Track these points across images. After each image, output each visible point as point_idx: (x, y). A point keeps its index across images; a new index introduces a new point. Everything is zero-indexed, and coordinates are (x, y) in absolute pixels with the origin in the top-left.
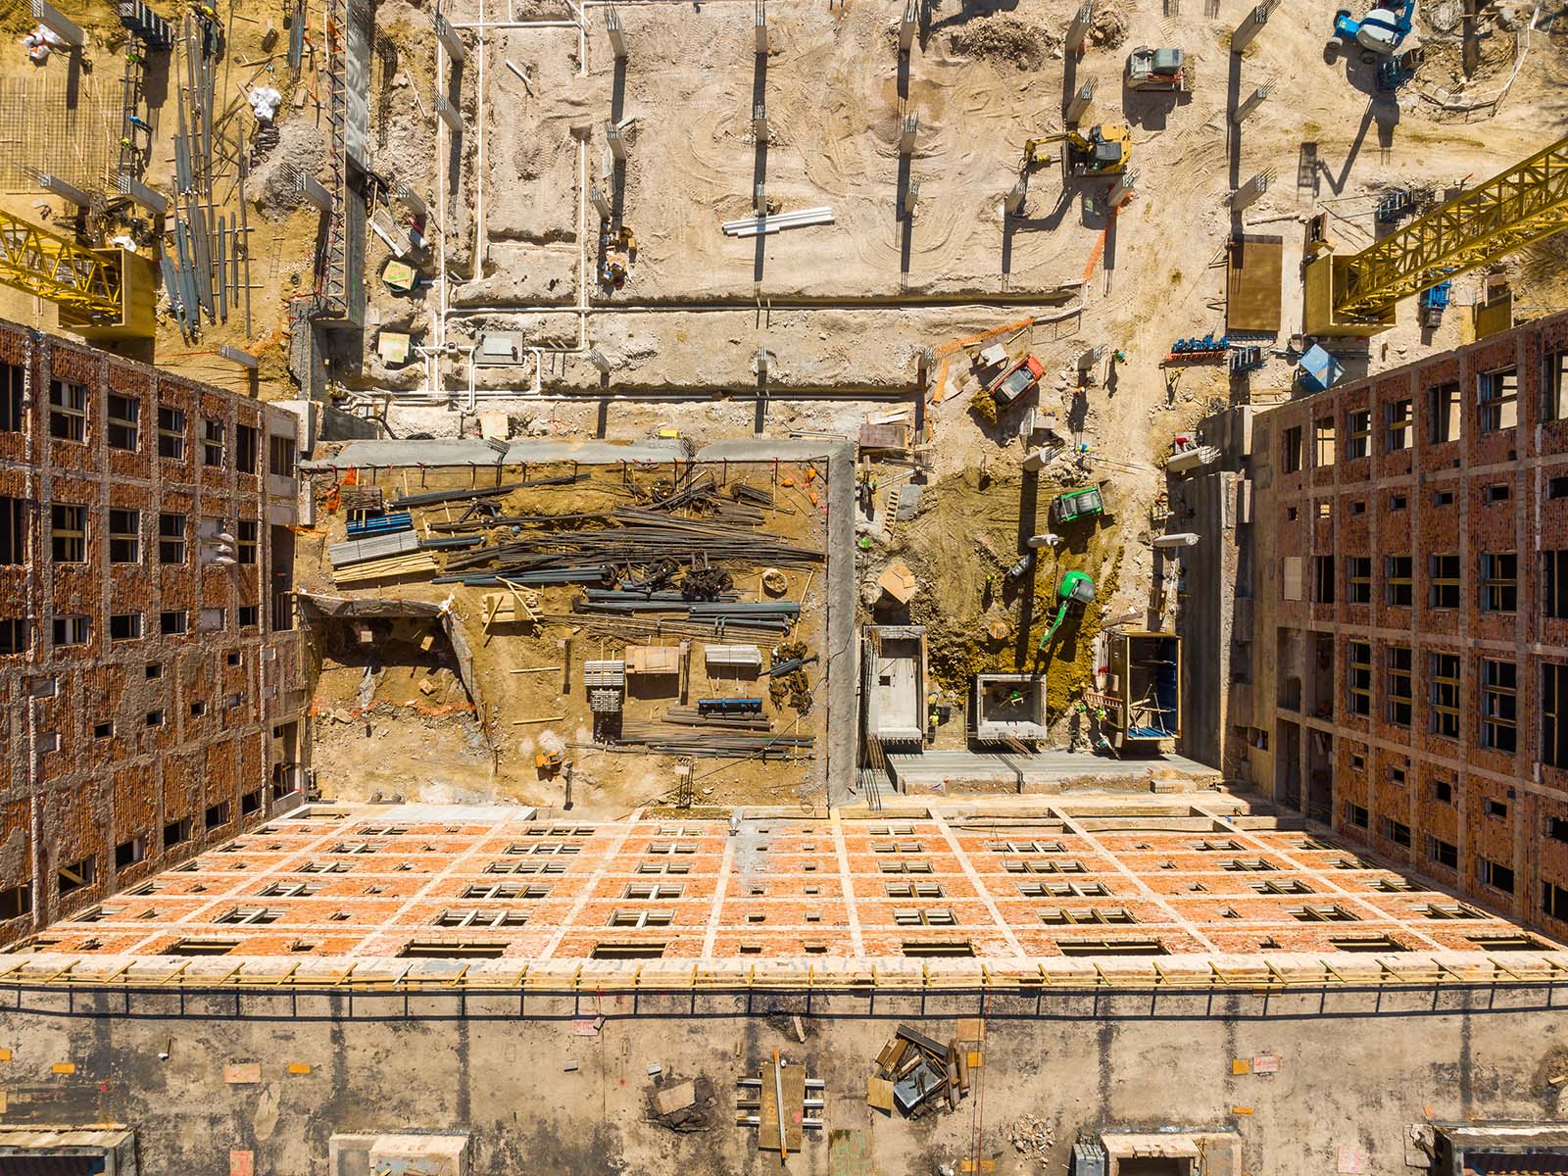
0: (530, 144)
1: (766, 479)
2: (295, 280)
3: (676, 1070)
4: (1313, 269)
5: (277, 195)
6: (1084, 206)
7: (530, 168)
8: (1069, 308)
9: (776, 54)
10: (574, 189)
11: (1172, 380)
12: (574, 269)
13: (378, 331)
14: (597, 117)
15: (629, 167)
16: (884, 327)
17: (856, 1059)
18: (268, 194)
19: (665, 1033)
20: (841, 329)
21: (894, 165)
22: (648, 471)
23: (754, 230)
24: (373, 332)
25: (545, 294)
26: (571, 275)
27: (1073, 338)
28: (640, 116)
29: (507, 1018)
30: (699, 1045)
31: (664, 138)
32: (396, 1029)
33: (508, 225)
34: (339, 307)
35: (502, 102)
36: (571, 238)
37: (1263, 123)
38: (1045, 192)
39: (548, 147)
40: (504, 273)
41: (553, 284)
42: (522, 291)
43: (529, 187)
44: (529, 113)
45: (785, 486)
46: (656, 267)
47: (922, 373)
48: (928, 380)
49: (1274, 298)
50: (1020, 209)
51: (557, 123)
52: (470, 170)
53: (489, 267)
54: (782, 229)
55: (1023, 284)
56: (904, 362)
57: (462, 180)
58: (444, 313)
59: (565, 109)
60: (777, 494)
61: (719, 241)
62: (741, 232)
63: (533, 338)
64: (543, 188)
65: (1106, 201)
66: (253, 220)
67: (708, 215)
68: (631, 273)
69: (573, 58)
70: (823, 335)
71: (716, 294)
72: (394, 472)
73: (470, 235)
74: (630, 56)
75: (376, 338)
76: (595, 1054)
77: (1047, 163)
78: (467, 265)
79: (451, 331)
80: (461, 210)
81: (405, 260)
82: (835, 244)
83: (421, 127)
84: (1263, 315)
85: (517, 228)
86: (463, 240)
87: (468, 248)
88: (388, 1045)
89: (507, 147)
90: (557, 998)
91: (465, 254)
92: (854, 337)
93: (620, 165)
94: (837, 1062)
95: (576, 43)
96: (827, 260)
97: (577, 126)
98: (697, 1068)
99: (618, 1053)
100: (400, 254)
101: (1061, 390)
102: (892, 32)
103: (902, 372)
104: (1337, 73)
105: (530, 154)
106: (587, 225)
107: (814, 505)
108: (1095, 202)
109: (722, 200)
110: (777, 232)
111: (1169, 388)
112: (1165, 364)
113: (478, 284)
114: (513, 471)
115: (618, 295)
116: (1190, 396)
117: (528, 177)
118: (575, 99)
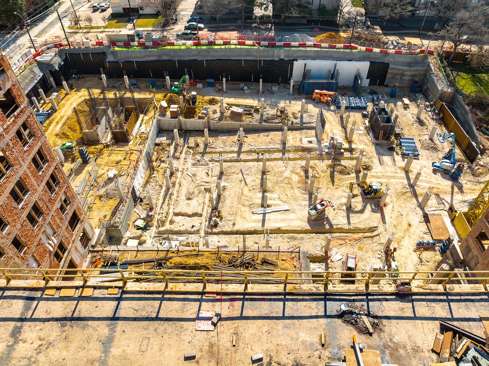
0: (191, 191)
1: (274, 258)
2: (105, 217)
3: (275, 359)
4: (456, 222)
5: (107, 194)
6: (371, 207)
7: (190, 197)
8: (375, 233)
9: (268, 172)
10: (203, 203)
11: (420, 255)
12: (201, 224)
13: (128, 239)
14: (213, 186)
15: (222, 197)
16: (310, 238)
17: (416, 350)
18: (105, 193)
19: (265, 329)
20: (295, 239)
21: (307, 196)
22: (227, 254)
23: (262, 212)
24: (126, 239)
25: (189, 229)
26: (199, 225)
27: (379, 242)
28: (226, 185)
29: (147, 319)
30: (292, 339)
31: (234, 190)
32: (63, 326)
33: (180, 211)
34: (118, 225)
35: (184, 182)
36: (201, 215)
37: (421, 187)
38: (358, 203)
39: (196, 192)
40: (177, 223)
41: (193, 226)
42: (182, 229)
43: (189, 202)
44: (192, 185)
45: (282, 260)
46: (229, 222)
47: (326, 252)
48: (329, 254)
49: (446, 230)
50: (350, 207)
51: (200, 187)
52: (170, 198)
53: (172, 222)
54: (272, 212)
55: (357, 226)
56: (319, 249)
57: (167, 199)
58: (153, 236)
59: (204, 184)
60: (279, 263)
61: (251, 215)
62: (258, 212)
63: (183, 243)
64: (194, 202)
65: (379, 206)
66: (97, 201)
67: (247, 209)
68: (220, 224)
69: (207, 173)
70: (289, 241)
71: (250, 230)
72: (125, 252)
73: (167, 214)
74: (224, 172)
75: (127, 241)
76: (211, 346)
77: (356, 196)
78: (164, 222)
79: (154, 242)
80: (165, 207)
81: (143, 219)
82: (291, 216)
83: (158, 187)
84: (445, 235)
85: (183, 212)
86: (164, 215)
87: (166, 217)
88: (51, 339)
89: (184, 191)
90: (186, 302)
91: (164, 218)
92: (300, 241)
93: (219, 196)
94: (402, 351)
95: (208, 170)
96: (288, 220)
97: (207, 187)
98: (291, 357)
99: (229, 345)
100: (142, 217)
101: (379, 258)
102: (302, 167)
103: (319, 252)
104: (439, 176)
105: (191, 193)
106: (207, 211)
107: (295, 267)
108: (375, 206)
109: (252, 205)
110: (270, 213)
111: (420, 258)
112: (415, 251)
113: (167, 226)
114: (173, 252)
115: (215, 230)
116: (429, 260)
117: (189, 199)
118: (207, 181)
